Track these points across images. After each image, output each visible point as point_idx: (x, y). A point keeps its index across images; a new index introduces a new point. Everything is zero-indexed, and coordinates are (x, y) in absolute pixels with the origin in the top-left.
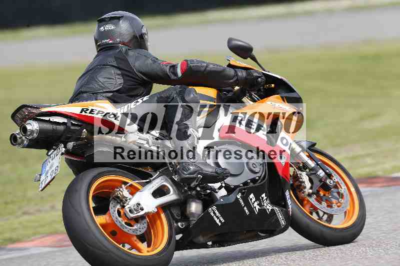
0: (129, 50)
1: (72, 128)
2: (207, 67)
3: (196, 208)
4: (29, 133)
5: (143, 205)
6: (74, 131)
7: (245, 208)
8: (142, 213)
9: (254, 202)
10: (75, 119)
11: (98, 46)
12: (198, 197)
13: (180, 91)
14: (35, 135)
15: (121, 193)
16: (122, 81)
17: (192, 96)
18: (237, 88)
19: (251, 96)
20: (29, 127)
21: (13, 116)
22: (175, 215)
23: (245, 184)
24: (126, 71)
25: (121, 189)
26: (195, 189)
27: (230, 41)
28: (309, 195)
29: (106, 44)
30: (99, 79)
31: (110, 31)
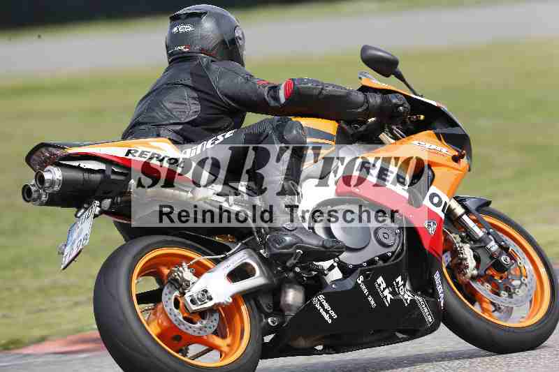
0: (212, 61)
1: (113, 177)
2: (323, 89)
3: (294, 298)
4: (47, 185)
5: (211, 293)
7: (370, 298)
8: (209, 304)
9: (384, 289)
10: (117, 165)
11: (170, 55)
12: (297, 281)
13: (277, 125)
14: (57, 188)
15: (180, 274)
16: (199, 108)
17: (295, 132)
19: (391, 131)
20: (47, 176)
21: (28, 159)
22: (264, 306)
23: (371, 262)
24: (204, 92)
25: (181, 269)
26: (292, 269)
27: (364, 49)
28: (473, 278)
29: (179, 53)
30: (165, 104)
31: (186, 34)
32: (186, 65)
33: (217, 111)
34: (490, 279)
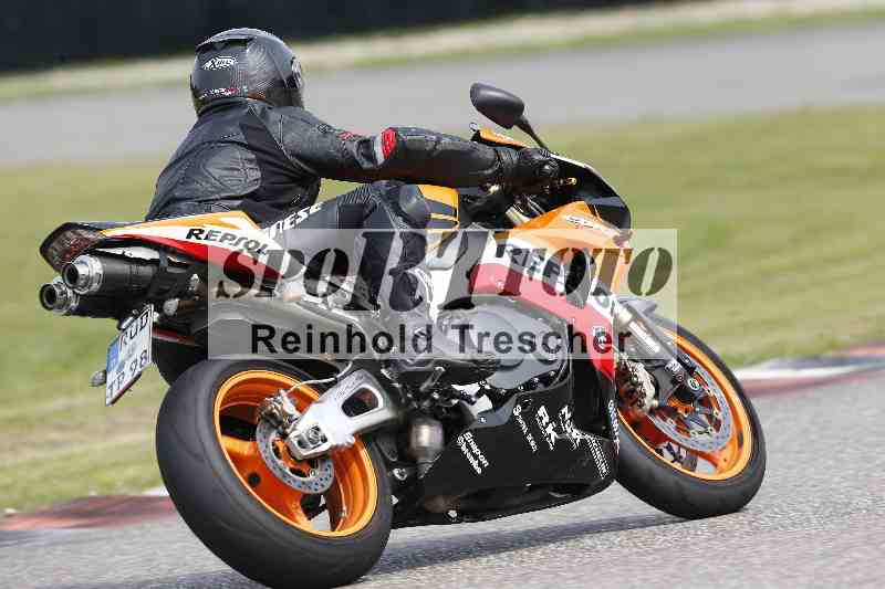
0: (268, 108)
1: (171, 270)
2: (438, 142)
3: (430, 439)
4: (81, 282)
5: (324, 431)
6: (173, 278)
7: (529, 438)
8: (324, 447)
9: (547, 424)
10: (174, 252)
11: (199, 103)
12: (434, 414)
13: (388, 192)
14: (95, 286)
15: (280, 408)
16: (258, 174)
17: (414, 200)
18: (494, 188)
19: (524, 205)
20: (82, 270)
21: (45, 249)
22: (386, 453)
23: (529, 385)
24: (266, 153)
25: (278, 398)
26: (428, 396)
27: (475, 90)
28: (652, 411)
29: (219, 98)
30: (210, 170)
31: (224, 70)
32: (232, 115)
33: (284, 179)
34: (672, 412)
